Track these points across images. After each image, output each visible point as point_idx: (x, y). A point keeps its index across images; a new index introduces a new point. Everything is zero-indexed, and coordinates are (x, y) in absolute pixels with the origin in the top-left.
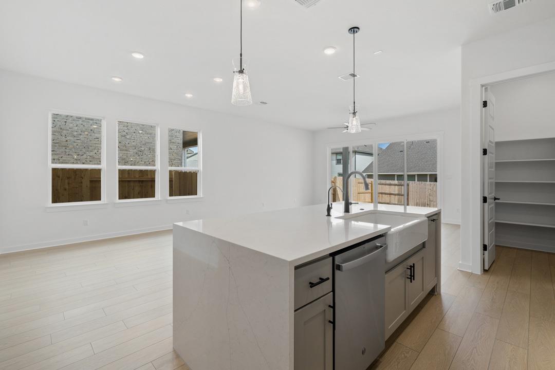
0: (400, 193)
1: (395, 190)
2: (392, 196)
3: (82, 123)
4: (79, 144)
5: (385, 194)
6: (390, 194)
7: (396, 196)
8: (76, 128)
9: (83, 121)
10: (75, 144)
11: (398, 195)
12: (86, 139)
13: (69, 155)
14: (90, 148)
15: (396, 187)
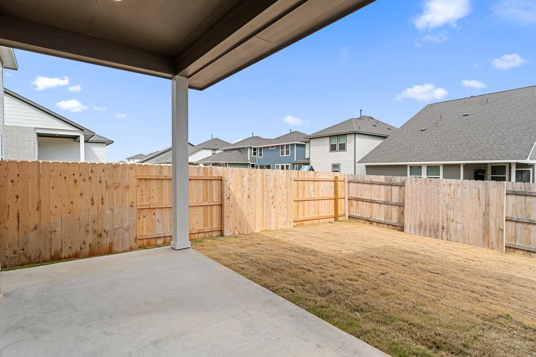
0: (389, 200)
1: (381, 193)
2: (375, 205)
5: (363, 200)
6: (372, 202)
7: (382, 206)
11: (386, 203)
15: (382, 187)
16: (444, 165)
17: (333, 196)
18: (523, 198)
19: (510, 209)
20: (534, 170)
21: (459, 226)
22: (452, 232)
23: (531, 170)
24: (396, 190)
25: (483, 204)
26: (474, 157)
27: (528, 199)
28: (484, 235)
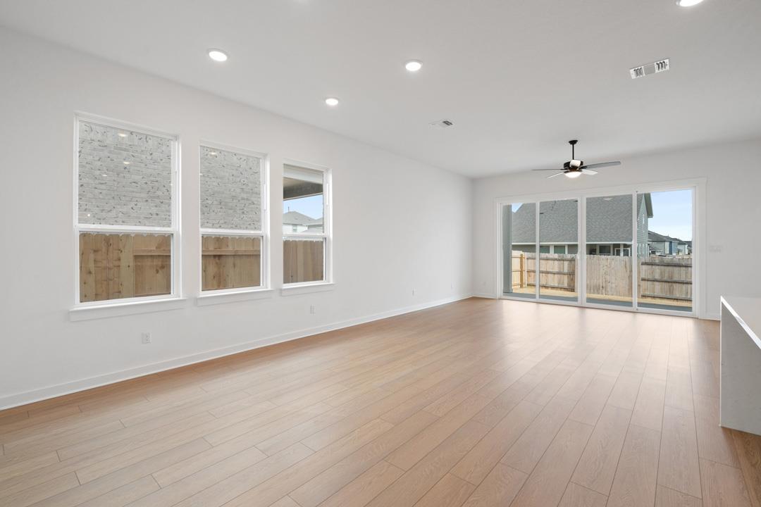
0: (562, 271)
1: (555, 266)
2: (549, 275)
3: (109, 155)
4: (104, 192)
6: (548, 273)
7: (556, 276)
8: (99, 163)
9: (110, 152)
10: (97, 191)
11: (559, 273)
12: (116, 183)
13: (86, 210)
14: (123, 198)
15: (556, 262)
16: (569, 246)
17: (519, 269)
18: (650, 267)
19: (644, 273)
20: (631, 249)
21: (614, 285)
22: (609, 289)
23: (629, 249)
24: (566, 263)
25: (628, 271)
26: (593, 239)
27: (653, 267)
28: (629, 289)
